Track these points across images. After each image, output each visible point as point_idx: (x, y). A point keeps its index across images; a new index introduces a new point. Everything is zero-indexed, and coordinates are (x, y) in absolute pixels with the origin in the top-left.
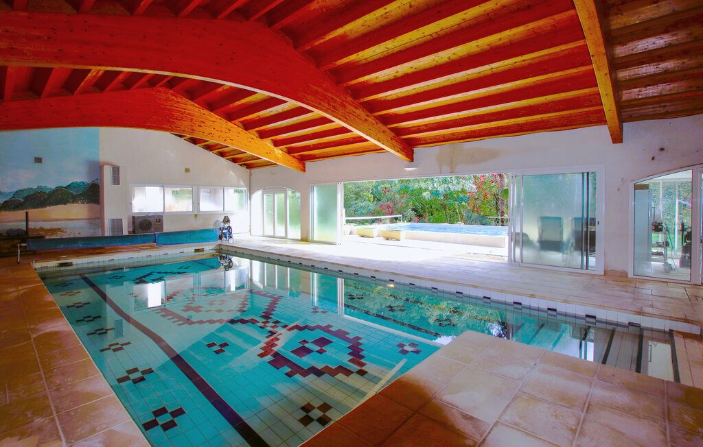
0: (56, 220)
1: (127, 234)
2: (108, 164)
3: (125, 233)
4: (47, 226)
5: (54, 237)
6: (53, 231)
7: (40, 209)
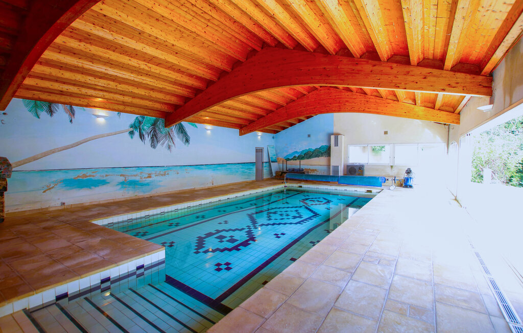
0: (315, 165)
1: (342, 175)
2: (333, 134)
3: (341, 173)
4: (311, 168)
5: (314, 174)
6: (313, 170)
7: (309, 160)
